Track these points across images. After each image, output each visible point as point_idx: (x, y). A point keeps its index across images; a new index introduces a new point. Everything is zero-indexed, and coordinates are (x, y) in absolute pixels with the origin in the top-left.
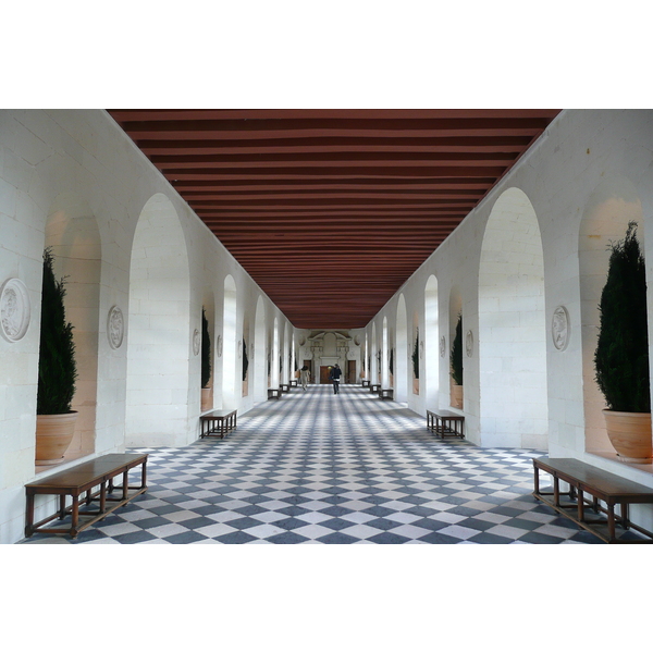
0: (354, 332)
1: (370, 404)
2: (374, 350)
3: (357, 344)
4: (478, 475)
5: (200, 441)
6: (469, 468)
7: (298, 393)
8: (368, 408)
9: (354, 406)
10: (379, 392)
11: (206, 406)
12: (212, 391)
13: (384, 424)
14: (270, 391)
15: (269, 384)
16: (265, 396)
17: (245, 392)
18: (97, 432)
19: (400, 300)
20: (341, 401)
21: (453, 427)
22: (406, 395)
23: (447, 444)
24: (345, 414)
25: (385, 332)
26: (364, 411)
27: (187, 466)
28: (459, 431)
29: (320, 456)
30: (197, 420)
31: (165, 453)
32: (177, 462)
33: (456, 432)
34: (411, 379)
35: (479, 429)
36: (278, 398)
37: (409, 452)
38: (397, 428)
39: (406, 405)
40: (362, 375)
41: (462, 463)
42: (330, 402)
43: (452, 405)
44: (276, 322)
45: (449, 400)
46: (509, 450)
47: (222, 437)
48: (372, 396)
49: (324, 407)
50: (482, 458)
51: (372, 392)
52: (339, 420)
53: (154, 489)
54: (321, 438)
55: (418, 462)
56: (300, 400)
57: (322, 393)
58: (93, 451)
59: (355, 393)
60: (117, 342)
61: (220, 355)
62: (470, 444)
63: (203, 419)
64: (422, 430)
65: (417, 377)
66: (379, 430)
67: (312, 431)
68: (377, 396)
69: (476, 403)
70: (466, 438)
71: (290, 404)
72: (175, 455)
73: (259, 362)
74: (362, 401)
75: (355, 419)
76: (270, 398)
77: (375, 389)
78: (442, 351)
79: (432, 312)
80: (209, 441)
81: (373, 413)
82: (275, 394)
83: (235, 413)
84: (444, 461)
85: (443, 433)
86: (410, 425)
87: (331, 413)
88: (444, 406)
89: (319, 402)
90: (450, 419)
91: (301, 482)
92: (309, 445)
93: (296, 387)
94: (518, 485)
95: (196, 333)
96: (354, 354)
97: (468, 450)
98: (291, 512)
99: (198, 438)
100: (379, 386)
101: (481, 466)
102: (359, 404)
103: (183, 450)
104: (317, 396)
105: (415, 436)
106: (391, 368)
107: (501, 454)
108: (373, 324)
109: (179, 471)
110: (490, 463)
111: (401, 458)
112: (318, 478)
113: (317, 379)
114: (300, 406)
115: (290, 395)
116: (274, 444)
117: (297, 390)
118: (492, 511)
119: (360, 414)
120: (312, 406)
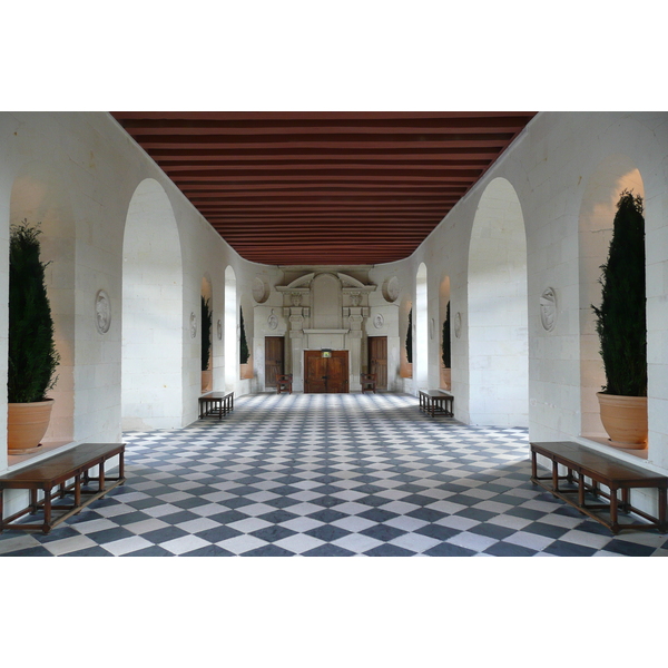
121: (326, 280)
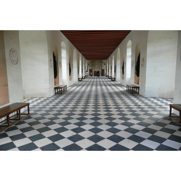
0: (104, 61)
1: (109, 82)
2: (110, 66)
3: (105, 65)
4: (146, 108)
5: (54, 95)
6: (143, 105)
7: (87, 79)
8: (108, 83)
9: (104, 83)
10: (111, 78)
11: (57, 84)
12: (58, 79)
13: (113, 89)
14: (79, 79)
15: (78, 76)
16: (77, 80)
17: (70, 79)
18: (10, 95)
19: (118, 50)
20: (100, 81)
21: (135, 90)
22: (119, 79)
23: (134, 96)
24: (101, 85)
25: (113, 60)
26: (107, 84)
27: (48, 104)
28: (137, 91)
29: (92, 100)
30: (53, 88)
31: (42, 99)
32: (45, 103)
33: (136, 92)
34: (121, 75)
35: (145, 91)
36: (81, 81)
37: (121, 99)
38: (117, 90)
39: (119, 83)
40: (106, 74)
41: (140, 103)
42: (97, 82)
43: (135, 83)
44: (80, 58)
45: (134, 81)
46: (155, 98)
47: (61, 94)
48: (109, 80)
49: (95, 83)
50: (146, 101)
51: (109, 79)
52: (99, 87)
53: (33, 114)
54: (93, 94)
55: (125, 103)
56: (88, 81)
57: (94, 79)
58: (9, 102)
59: (104, 79)
60: (15, 63)
61: (61, 67)
62: (141, 96)
63: (55, 88)
64: (125, 91)
65: (123, 74)
66: (111, 91)
67: (90, 91)
68: (111, 80)
69: (144, 82)
70: (140, 94)
71: (85, 82)
72: (45, 100)
73: (75, 70)
74: (106, 81)
75: (104, 87)
76: (79, 81)
77: (110, 78)
78: (132, 65)
79: (129, 53)
80: (57, 95)
81: (110, 85)
82: (80, 79)
83: (66, 86)
84: (134, 102)
85: (132, 92)
86: (121, 89)
87: (97, 85)
88: (133, 83)
89: (93, 82)
90: (134, 87)
91: (85, 111)
92: (89, 96)
93: (87, 77)
94: (161, 112)
95: (51, 60)
96: (104, 67)
97: (141, 98)
98: (79, 124)
99: (54, 94)
100: (111, 77)
101: (146, 104)
102: (105, 82)
103: (48, 99)
104: (93, 80)
105: (123, 93)
106: (115, 71)
107: (152, 99)
108: (110, 58)
109: (44, 107)
110: (149, 103)
111: (119, 101)
112: (91, 110)
113: (93, 75)
114: (88, 83)
115: (85, 80)
116: (78, 96)
117: (87, 78)
118: (154, 124)
119: (105, 85)
120: (91, 83)
121: (97, 62)
